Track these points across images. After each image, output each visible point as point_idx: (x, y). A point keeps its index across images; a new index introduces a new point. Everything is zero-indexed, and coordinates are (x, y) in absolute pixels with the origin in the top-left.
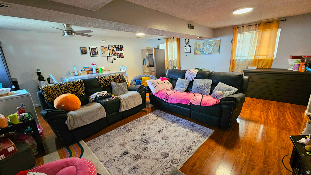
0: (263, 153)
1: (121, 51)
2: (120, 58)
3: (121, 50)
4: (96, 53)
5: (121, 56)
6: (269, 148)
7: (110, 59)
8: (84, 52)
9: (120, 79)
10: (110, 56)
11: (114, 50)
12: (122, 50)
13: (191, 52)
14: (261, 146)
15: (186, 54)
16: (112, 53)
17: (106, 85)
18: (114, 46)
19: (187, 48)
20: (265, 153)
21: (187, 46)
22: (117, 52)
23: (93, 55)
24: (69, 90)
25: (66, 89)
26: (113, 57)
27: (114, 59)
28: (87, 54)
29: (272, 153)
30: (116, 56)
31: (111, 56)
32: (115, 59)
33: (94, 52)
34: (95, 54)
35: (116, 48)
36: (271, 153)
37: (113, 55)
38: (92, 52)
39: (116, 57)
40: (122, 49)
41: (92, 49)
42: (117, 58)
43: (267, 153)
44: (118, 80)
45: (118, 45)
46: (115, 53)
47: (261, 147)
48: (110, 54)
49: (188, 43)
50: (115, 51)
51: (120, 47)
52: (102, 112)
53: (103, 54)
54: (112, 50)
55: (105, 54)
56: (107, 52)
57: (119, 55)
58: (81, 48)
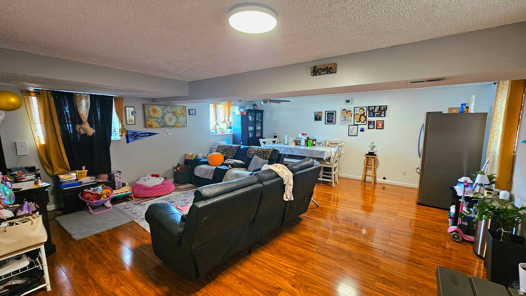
0: (95, 277)
2: (374, 128)
3: (380, 116)
4: (333, 119)
6: (92, 289)
7: (353, 129)
8: (318, 118)
9: (266, 155)
10: (354, 125)
11: (365, 115)
12: (383, 115)
14: (104, 283)
16: (360, 119)
17: (251, 157)
18: (365, 109)
20: (93, 279)
22: (369, 119)
23: (328, 121)
25: (224, 150)
26: (360, 127)
27: (361, 131)
29: (84, 287)
30: (367, 125)
31: (357, 125)
32: (362, 130)
33: (330, 118)
35: (369, 111)
36: (85, 285)
37: (360, 123)
38: (328, 117)
40: (383, 112)
42: (369, 128)
43: (90, 281)
44: (264, 156)
45: (375, 107)
46: (366, 120)
47: (102, 281)
48: (355, 121)
50: (366, 117)
51: (380, 109)
52: (210, 174)
53: (344, 122)
54: (361, 115)
55: (346, 122)
56: (350, 119)
57: (374, 124)
58: (316, 113)
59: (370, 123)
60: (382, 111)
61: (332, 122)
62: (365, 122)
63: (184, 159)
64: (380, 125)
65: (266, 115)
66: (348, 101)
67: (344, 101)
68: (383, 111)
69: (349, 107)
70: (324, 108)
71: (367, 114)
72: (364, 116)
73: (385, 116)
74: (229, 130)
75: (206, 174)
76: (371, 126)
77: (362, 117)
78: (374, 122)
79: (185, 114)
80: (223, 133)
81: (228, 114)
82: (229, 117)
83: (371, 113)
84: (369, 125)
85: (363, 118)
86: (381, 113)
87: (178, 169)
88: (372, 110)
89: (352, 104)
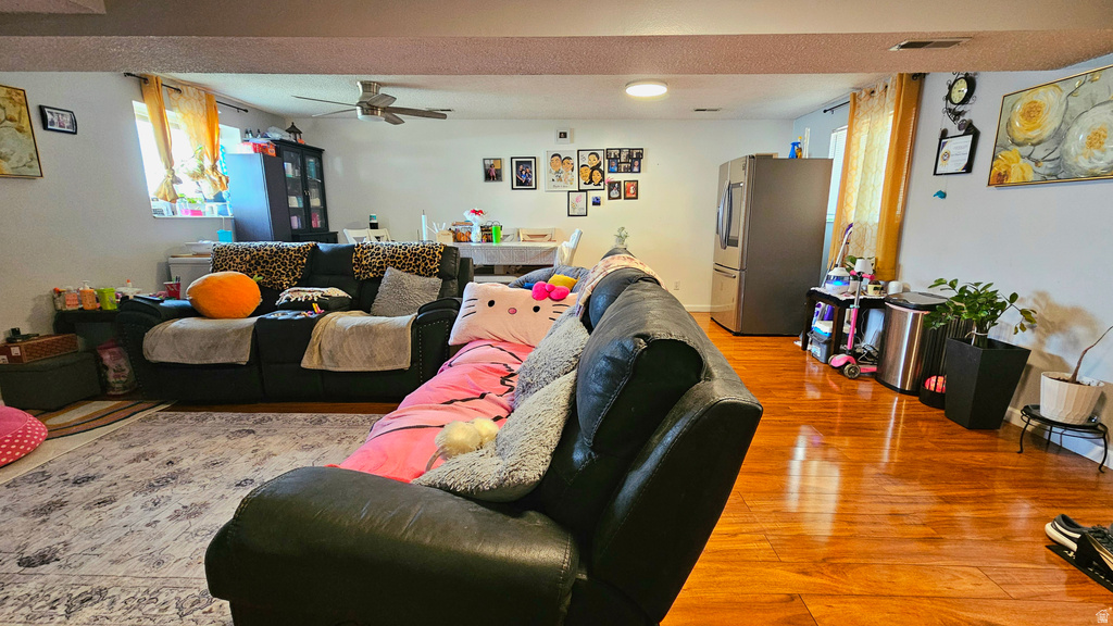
1: (632, 172)
2: (619, 198)
3: (630, 170)
4: (530, 176)
5: (630, 193)
7: (577, 200)
8: (492, 175)
9: (426, 264)
10: (580, 191)
11: (602, 167)
12: (636, 169)
13: (968, 168)
15: (941, 184)
16: (591, 178)
17: (371, 275)
18: (601, 154)
19: (951, 146)
21: (953, 129)
23: (519, 183)
24: (259, 264)
25: (253, 262)
26: (592, 195)
27: (594, 204)
28: (501, 180)
30: (606, 191)
32: (597, 202)
33: (524, 176)
34: (526, 181)
35: (609, 159)
37: (591, 186)
38: (519, 173)
39: (603, 195)
40: (637, 163)
41: (518, 163)
42: (610, 198)
44: (418, 266)
45: (620, 150)
46: (603, 180)
48: (582, 182)
49: (960, 109)
50: (603, 173)
51: (629, 156)
52: (238, 344)
53: (556, 183)
54: (593, 169)
55: (562, 184)
56: (570, 177)
57: (619, 189)
58: (487, 162)
59: (612, 185)
60: (634, 159)
61: (527, 183)
62: (602, 184)
63: (48, 310)
64: (632, 191)
65: (334, 167)
66: (563, 135)
67: (555, 135)
68: (636, 159)
69: (567, 148)
70: (505, 151)
71: (605, 166)
72: (600, 171)
73: (639, 171)
74: (216, 206)
75: (215, 346)
76: (614, 194)
77: (596, 172)
78: (619, 183)
79: (25, 123)
80: (199, 213)
81: (208, 150)
82: (215, 160)
83: (614, 163)
84: (610, 191)
85: (597, 176)
86: (632, 165)
87: (15, 351)
88: (615, 158)
89: (572, 142)
